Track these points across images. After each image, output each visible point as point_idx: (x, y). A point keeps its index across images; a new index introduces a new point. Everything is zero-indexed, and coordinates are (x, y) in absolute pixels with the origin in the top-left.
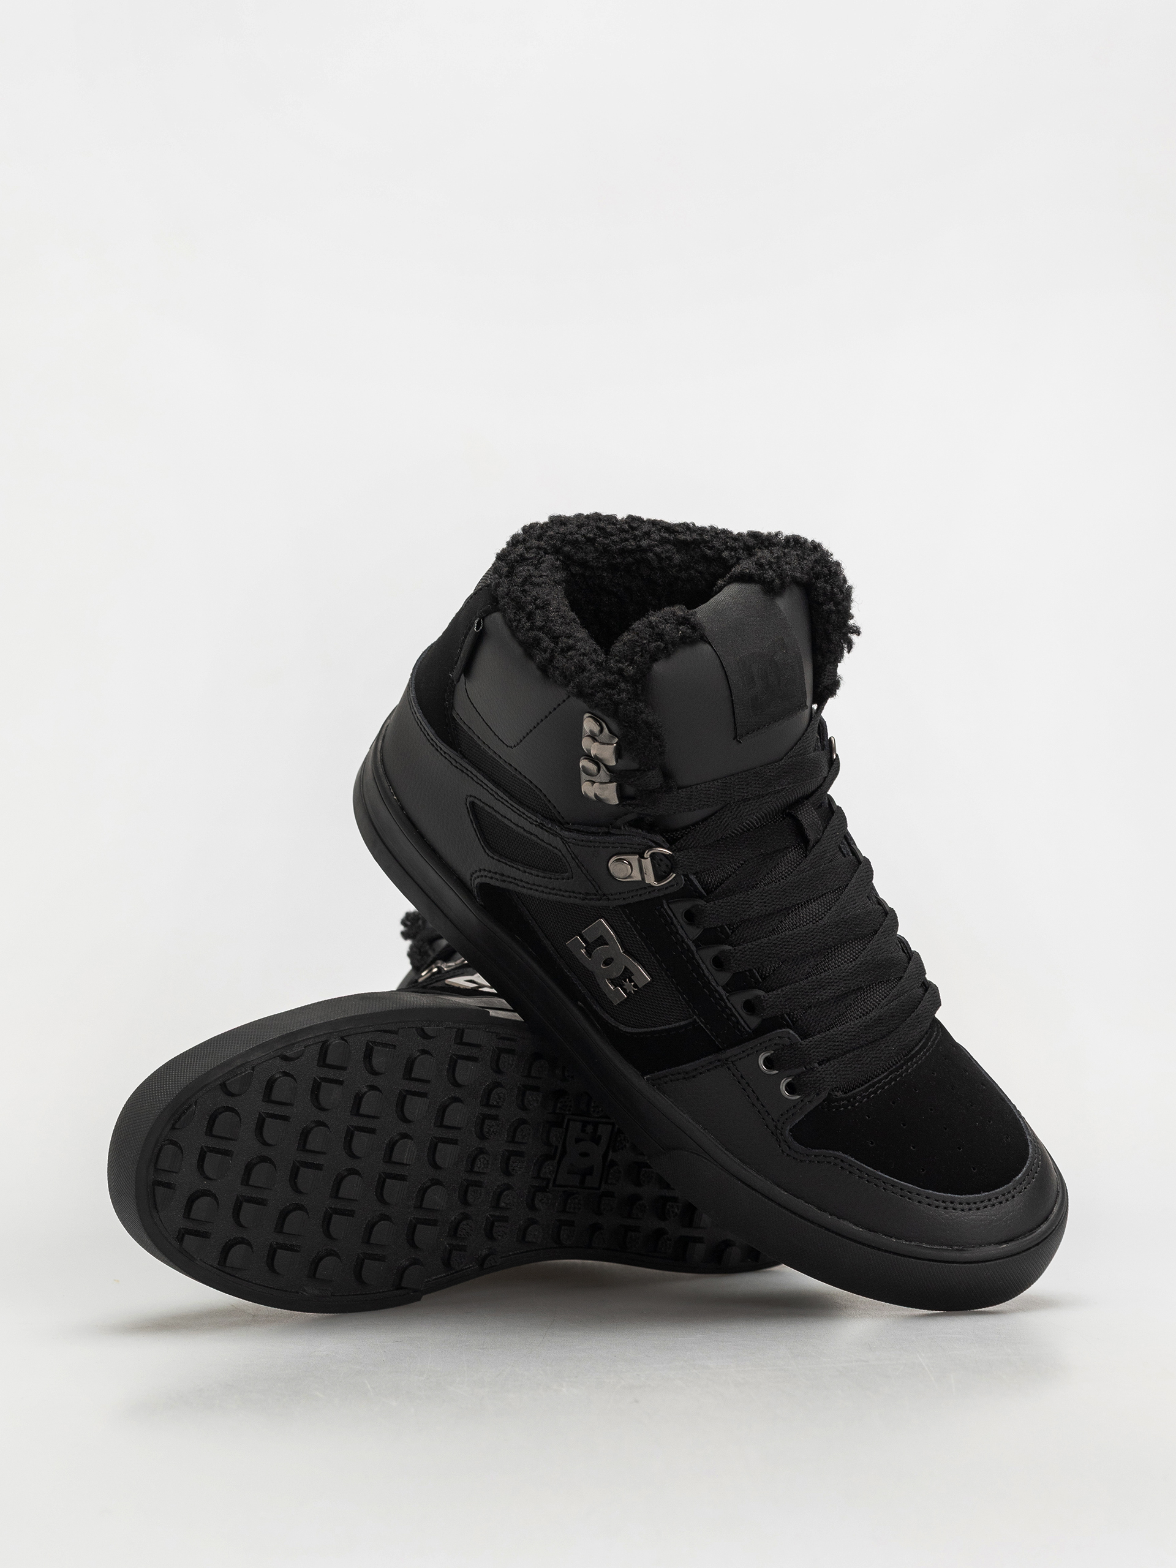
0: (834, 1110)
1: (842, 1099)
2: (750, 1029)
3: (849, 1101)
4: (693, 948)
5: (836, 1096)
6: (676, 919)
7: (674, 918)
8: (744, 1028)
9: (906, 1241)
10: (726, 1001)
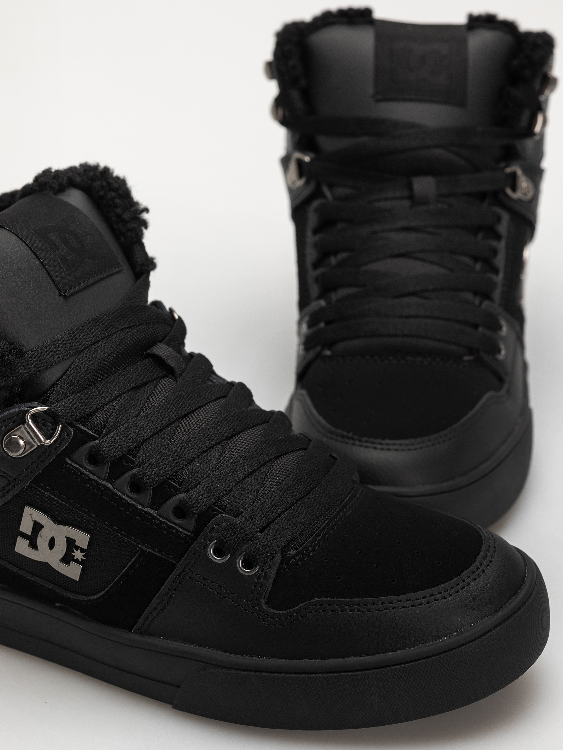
0: (294, 567)
1: (296, 555)
2: (189, 532)
3: (303, 554)
4: (109, 486)
5: (290, 554)
6: (83, 468)
7: (80, 468)
8: (184, 534)
9: (410, 648)
10: (158, 517)
